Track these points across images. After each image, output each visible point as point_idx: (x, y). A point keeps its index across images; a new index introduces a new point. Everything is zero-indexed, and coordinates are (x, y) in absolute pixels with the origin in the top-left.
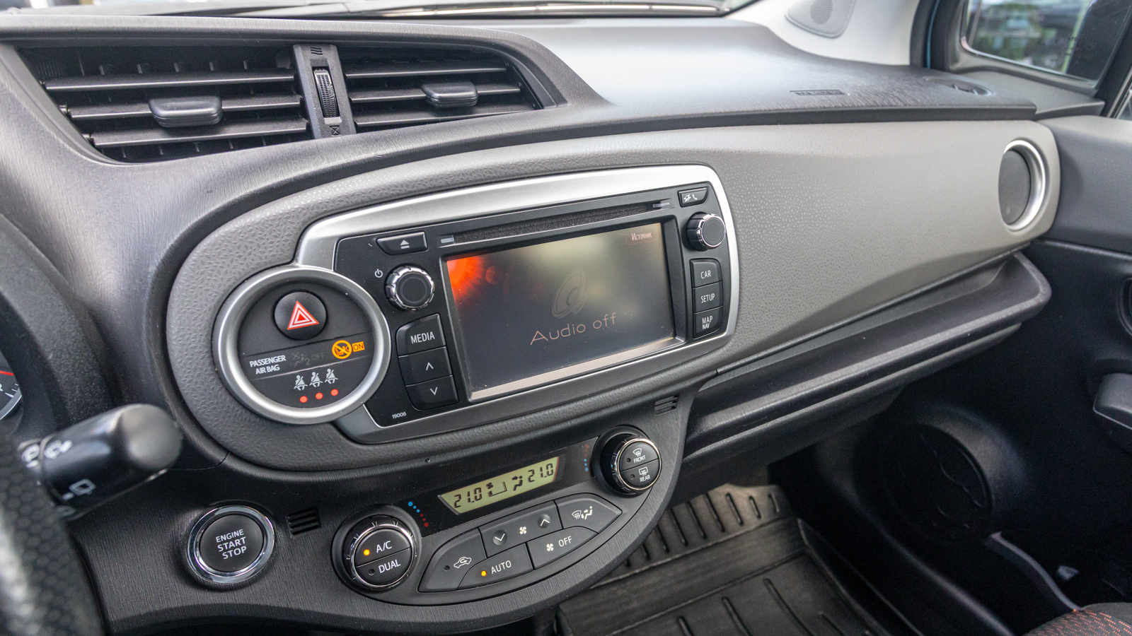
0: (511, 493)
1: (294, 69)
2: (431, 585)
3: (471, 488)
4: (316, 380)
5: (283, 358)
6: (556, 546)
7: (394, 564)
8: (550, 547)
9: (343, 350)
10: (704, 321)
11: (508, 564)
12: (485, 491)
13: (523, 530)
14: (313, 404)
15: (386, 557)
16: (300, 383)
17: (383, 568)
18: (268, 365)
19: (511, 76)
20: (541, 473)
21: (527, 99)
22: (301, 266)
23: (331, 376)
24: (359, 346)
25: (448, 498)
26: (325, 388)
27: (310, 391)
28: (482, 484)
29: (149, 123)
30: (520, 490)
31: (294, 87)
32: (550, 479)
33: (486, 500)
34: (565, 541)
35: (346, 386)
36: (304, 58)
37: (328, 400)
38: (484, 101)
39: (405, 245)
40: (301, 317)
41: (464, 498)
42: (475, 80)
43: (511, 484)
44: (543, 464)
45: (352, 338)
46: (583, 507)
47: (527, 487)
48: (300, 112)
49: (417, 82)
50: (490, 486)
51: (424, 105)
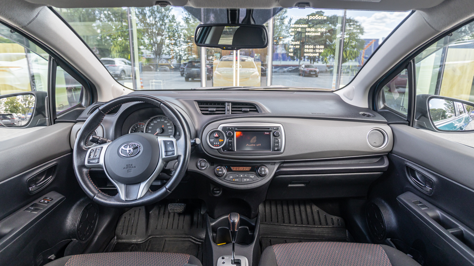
0: (242, 170)
1: (225, 105)
2: (226, 179)
3: (236, 167)
4: (217, 143)
5: (213, 140)
6: (246, 180)
7: (221, 172)
8: (245, 180)
9: (221, 140)
10: (276, 148)
11: (238, 180)
12: (238, 169)
13: (242, 176)
14: (216, 146)
15: (220, 171)
16: (215, 143)
17: (219, 172)
18: (212, 140)
19: (255, 108)
20: (248, 169)
21: (257, 111)
22: (218, 129)
23: (218, 143)
24: (222, 140)
25: (232, 168)
26: (217, 145)
27: (216, 145)
28: (238, 168)
29: (207, 110)
30: (243, 170)
31: (225, 108)
32: (249, 170)
33: (238, 170)
34: (248, 180)
35: (220, 145)
36: (226, 104)
37: (217, 146)
38: (250, 111)
39: (230, 129)
40: (216, 135)
41: (235, 169)
42: (250, 108)
43: (242, 169)
44: (248, 167)
45: (222, 139)
46: (252, 176)
47: (245, 170)
48: (225, 111)
49: (241, 108)
50: (239, 168)
51: (241, 111)
